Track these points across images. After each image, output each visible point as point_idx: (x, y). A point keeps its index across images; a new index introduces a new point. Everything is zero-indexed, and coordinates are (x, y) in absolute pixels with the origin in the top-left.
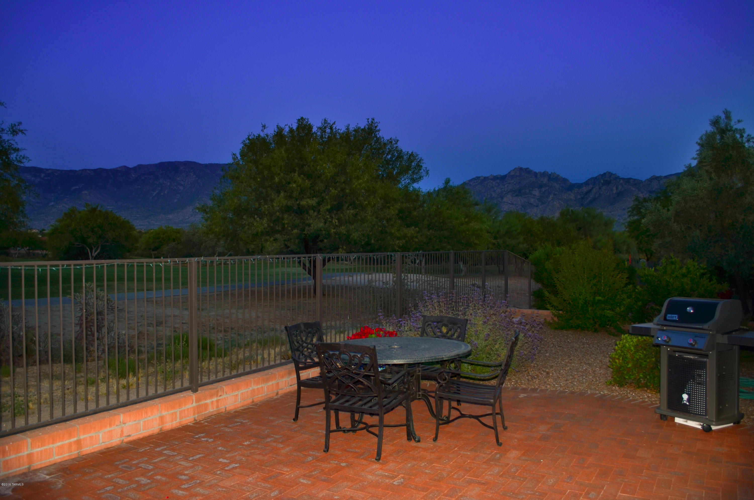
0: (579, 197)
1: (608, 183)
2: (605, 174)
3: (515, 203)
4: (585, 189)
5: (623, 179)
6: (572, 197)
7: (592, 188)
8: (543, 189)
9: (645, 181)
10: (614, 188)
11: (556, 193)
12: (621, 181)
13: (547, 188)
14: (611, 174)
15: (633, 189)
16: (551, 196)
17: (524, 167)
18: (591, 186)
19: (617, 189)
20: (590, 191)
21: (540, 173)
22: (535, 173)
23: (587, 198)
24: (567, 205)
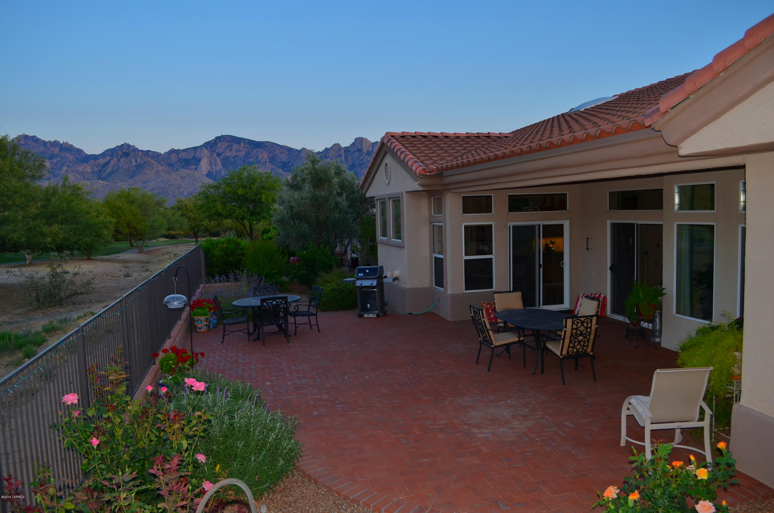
0: (96, 169)
1: (126, 155)
2: (122, 145)
4: (102, 161)
5: (142, 151)
6: (89, 169)
7: (110, 160)
8: (55, 161)
9: (164, 154)
10: (134, 161)
11: (70, 164)
12: (140, 153)
13: (59, 159)
14: (128, 146)
15: (153, 162)
16: (65, 168)
17: (30, 134)
18: (108, 158)
19: (136, 161)
20: (108, 163)
21: (50, 142)
22: (44, 141)
23: (105, 171)
24: (84, 178)
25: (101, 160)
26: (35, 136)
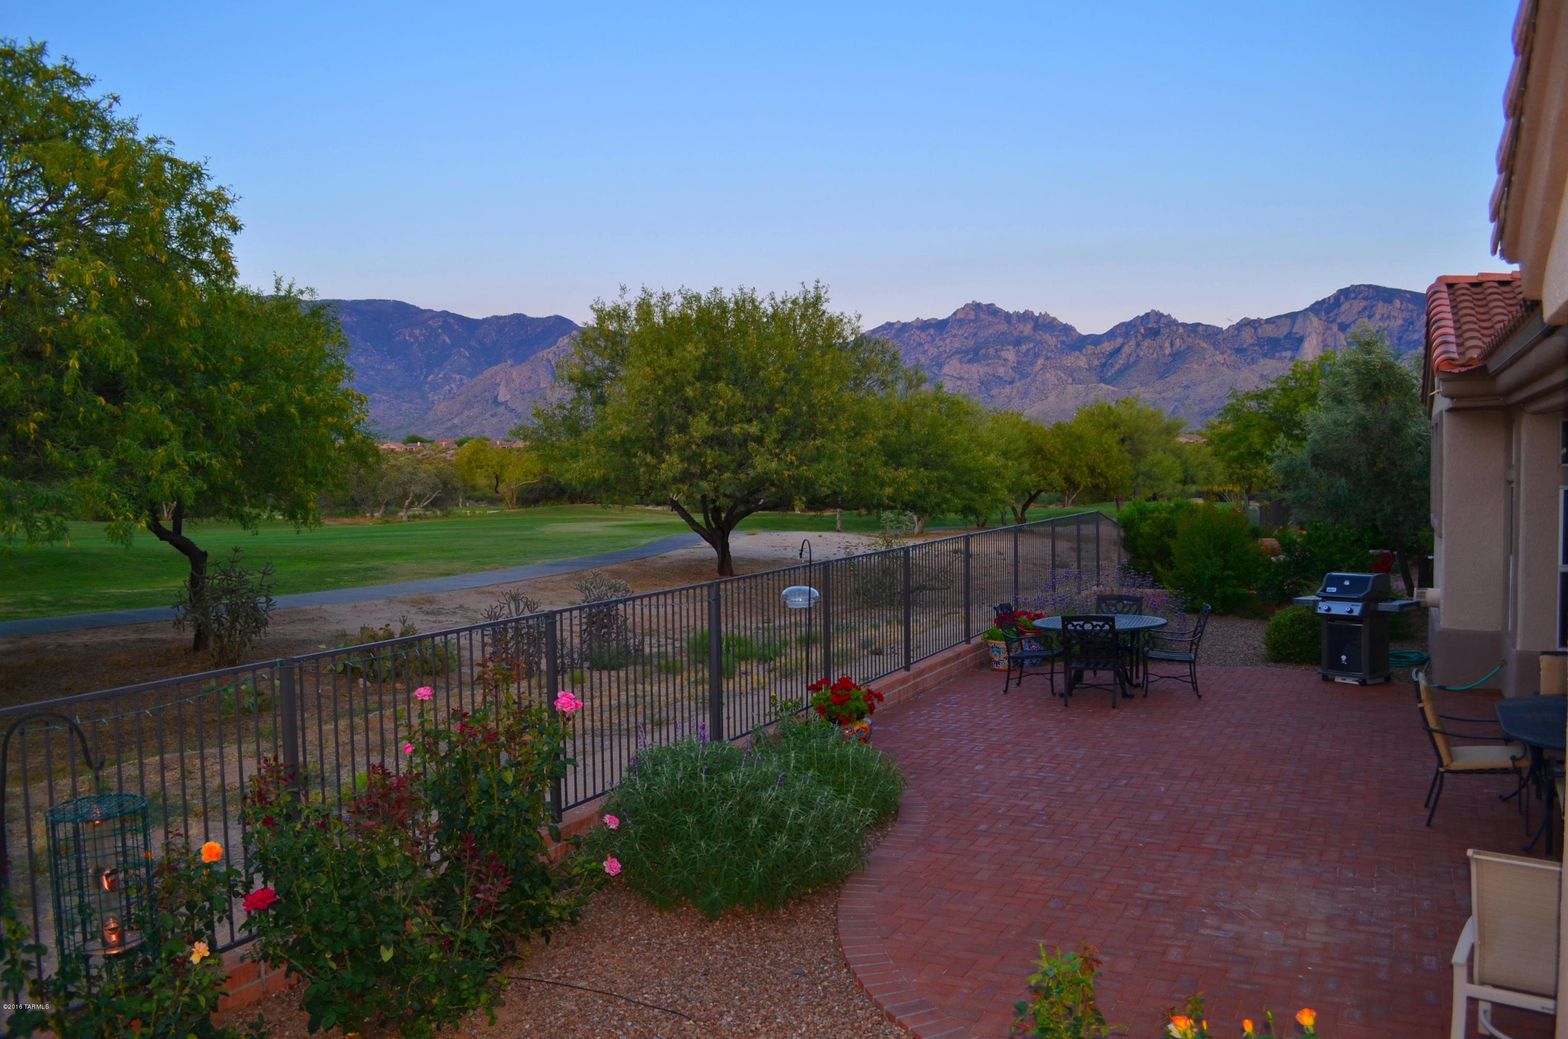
0: (1096, 362)
1: (1154, 333)
2: (1147, 315)
3: (966, 376)
4: (1107, 347)
5: (1184, 325)
6: (1082, 362)
7: (1123, 344)
8: (1024, 348)
9: (1228, 329)
10: (1167, 345)
11: (1049, 354)
12: (1181, 330)
13: (1031, 345)
14: (1159, 315)
15: (1205, 345)
16: (1040, 362)
17: (985, 301)
18: (1120, 340)
19: (1172, 345)
20: (1118, 351)
21: (1017, 314)
22: (1007, 313)
23: (1112, 365)
24: (1073, 380)
25: (1106, 344)
26: (992, 305)
